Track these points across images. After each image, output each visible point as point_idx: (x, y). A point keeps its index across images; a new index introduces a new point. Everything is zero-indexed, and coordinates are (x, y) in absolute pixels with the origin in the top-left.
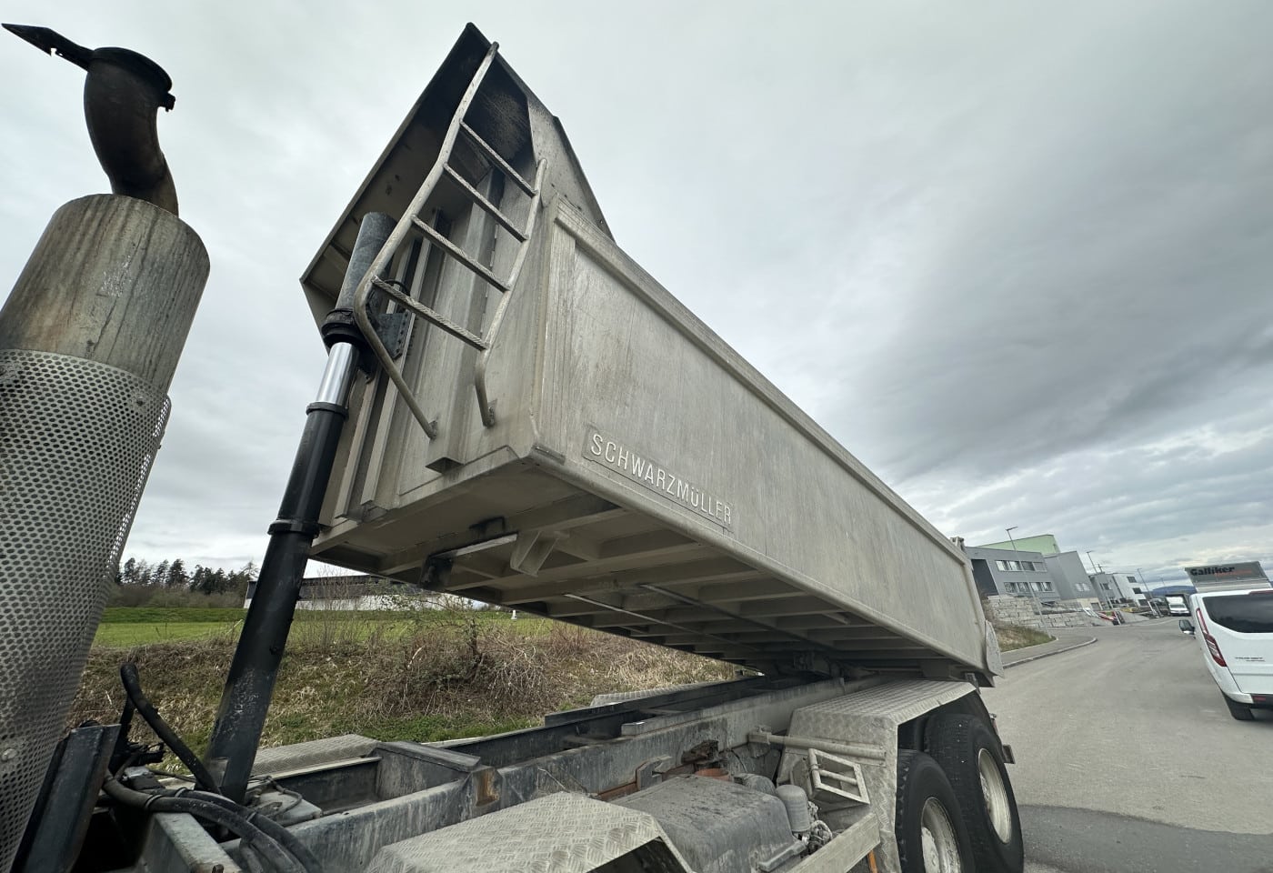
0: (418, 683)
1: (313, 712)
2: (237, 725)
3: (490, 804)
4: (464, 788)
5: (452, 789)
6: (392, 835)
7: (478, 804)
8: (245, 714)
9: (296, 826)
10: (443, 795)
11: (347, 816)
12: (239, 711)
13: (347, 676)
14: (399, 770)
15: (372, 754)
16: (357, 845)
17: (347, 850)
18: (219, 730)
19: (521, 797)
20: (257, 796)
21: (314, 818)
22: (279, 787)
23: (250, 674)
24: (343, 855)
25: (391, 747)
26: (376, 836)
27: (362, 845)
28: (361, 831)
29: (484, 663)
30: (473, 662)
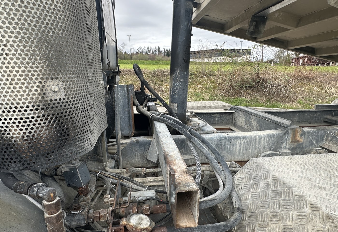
0: (236, 86)
1: (203, 92)
2: (177, 91)
3: (298, 143)
4: (285, 134)
5: (278, 133)
6: (249, 147)
7: (292, 142)
8: (180, 88)
9: (207, 135)
10: (274, 135)
11: (228, 135)
12: (177, 86)
13: (211, 82)
14: (244, 118)
15: (230, 110)
16: (234, 147)
17: (230, 148)
18: (171, 93)
19: (315, 143)
20: (190, 118)
21: (214, 133)
22: (197, 116)
23: (178, 71)
24: (228, 150)
25: (239, 108)
26: (242, 146)
27: (236, 148)
28: (235, 142)
29: (262, 81)
30: (258, 81)
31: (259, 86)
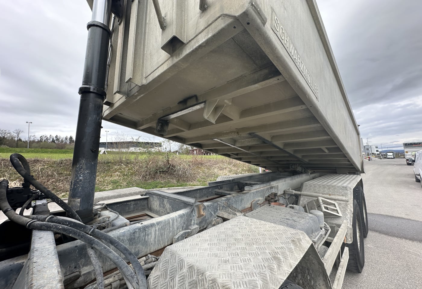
0: (152, 172)
1: (120, 179)
2: (81, 184)
3: (202, 217)
4: (192, 211)
5: (187, 212)
6: (164, 232)
7: (198, 217)
8: (85, 179)
9: (118, 230)
10: (184, 215)
11: (142, 225)
12: (81, 178)
13: (129, 169)
14: (158, 201)
15: (145, 195)
16: (149, 237)
17: (145, 239)
18: (72, 186)
19: (213, 214)
20: (99, 212)
21: (126, 226)
22: (108, 208)
23: (83, 161)
24: (143, 241)
25: (153, 193)
26: (157, 233)
27: (151, 237)
28: (150, 231)
29: (172, 166)
30: (168, 166)
31: (170, 170)
